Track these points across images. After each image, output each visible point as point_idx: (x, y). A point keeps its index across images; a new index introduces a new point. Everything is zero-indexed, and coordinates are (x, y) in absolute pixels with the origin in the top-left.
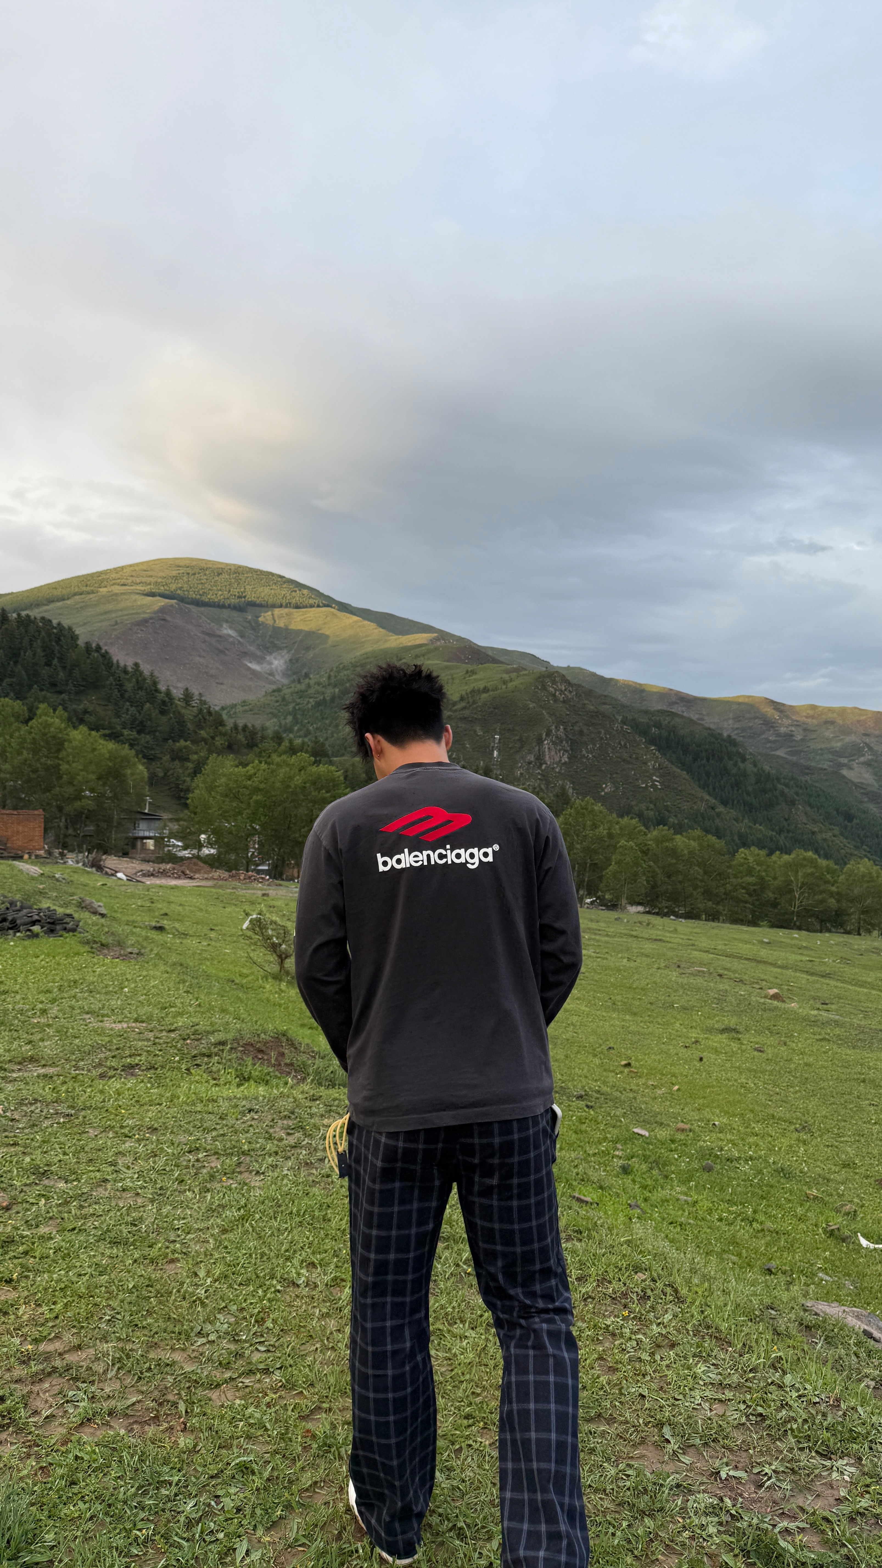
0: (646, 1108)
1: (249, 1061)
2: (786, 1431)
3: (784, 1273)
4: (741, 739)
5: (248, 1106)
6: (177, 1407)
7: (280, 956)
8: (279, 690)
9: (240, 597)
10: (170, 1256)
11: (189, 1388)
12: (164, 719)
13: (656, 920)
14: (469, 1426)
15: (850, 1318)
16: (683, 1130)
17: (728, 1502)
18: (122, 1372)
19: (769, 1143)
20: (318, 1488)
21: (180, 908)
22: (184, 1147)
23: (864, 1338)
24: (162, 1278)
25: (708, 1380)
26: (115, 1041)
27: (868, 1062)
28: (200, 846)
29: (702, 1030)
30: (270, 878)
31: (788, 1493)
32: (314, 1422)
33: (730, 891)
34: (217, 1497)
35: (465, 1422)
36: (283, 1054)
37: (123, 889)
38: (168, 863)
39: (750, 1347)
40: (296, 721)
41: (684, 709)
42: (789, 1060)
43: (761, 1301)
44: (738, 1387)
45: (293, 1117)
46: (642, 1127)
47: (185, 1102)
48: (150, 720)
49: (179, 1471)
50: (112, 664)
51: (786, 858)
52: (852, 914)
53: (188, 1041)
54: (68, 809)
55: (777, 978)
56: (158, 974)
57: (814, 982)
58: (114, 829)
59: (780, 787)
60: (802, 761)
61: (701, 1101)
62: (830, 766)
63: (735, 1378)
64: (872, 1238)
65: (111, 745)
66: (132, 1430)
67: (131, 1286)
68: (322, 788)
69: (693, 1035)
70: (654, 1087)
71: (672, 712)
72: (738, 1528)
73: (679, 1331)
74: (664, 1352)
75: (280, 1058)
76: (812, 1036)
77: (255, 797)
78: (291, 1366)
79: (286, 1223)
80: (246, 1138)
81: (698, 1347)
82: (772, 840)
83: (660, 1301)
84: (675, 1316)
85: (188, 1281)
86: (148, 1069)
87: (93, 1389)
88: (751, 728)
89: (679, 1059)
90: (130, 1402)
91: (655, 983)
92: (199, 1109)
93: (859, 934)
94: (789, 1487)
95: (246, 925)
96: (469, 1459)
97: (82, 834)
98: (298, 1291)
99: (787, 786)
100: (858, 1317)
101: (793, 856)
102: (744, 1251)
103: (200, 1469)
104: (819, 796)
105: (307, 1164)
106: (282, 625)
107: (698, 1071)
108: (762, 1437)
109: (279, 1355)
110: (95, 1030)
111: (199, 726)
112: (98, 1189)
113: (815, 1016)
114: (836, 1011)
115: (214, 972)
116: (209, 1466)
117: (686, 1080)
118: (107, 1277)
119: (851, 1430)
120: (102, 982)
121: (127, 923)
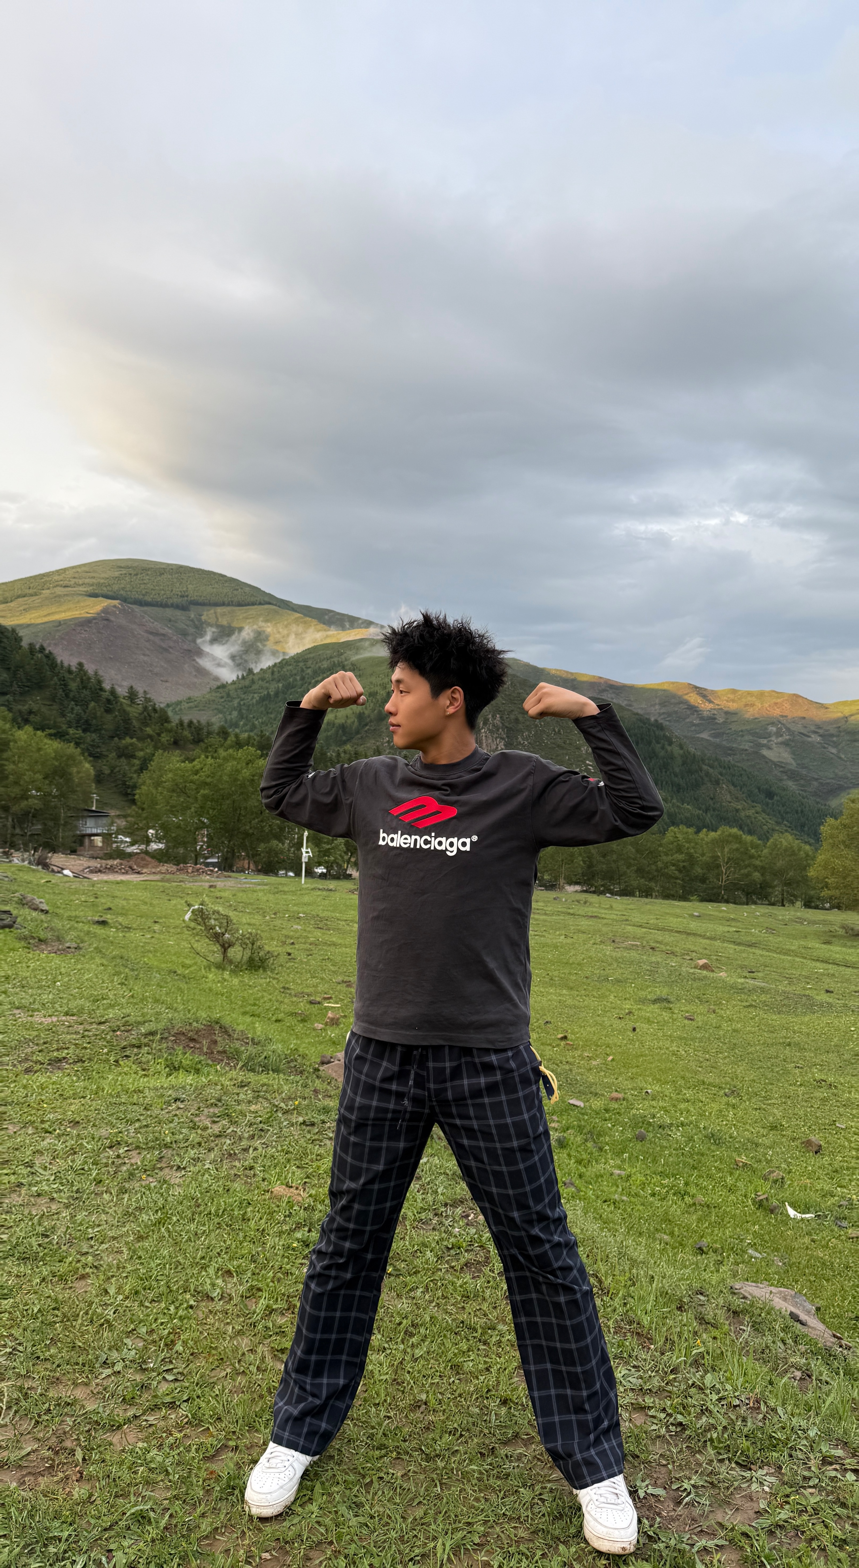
0: (581, 1079)
1: (179, 1049)
2: (705, 1441)
3: (714, 1251)
4: (668, 723)
5: (175, 1095)
6: (74, 1455)
7: (223, 946)
8: (223, 686)
9: (182, 596)
10: (81, 1271)
11: (88, 1431)
12: (109, 717)
13: (593, 898)
14: (381, 1457)
15: (777, 1300)
16: (617, 1099)
18: (19, 1416)
19: (701, 1108)
20: (218, 1534)
21: (124, 903)
22: (105, 1141)
23: (790, 1322)
24: (70, 1298)
25: (628, 1385)
26: (43, 1036)
27: (794, 1027)
28: (148, 841)
29: (635, 1001)
30: (219, 870)
31: (707, 1509)
32: (220, 1463)
33: (661, 869)
34: (110, 1551)
36: (215, 1042)
37: (67, 885)
38: (114, 859)
39: (673, 1342)
40: (241, 716)
42: (718, 1027)
43: (689, 1286)
44: (661, 1390)
45: (220, 1104)
46: (577, 1098)
47: (110, 1094)
48: (95, 718)
49: (71, 1524)
50: (56, 665)
51: (712, 834)
52: (776, 886)
53: (118, 1033)
54: (15, 809)
55: (706, 949)
56: (93, 966)
57: (741, 952)
58: (61, 827)
59: (705, 767)
60: (724, 743)
61: (634, 1070)
62: (751, 747)
63: (656, 1382)
64: (800, 1207)
65: (56, 745)
66: (24, 1483)
67: (36, 1310)
69: (627, 1006)
70: (590, 1058)
75: (213, 1046)
76: (739, 1003)
77: (202, 791)
78: (198, 1397)
79: (204, 1225)
80: (169, 1129)
81: (619, 1346)
82: (699, 819)
85: (97, 1300)
86: (75, 1062)
88: (676, 712)
89: (613, 1031)
90: (24, 1453)
91: (590, 957)
92: (123, 1101)
93: (783, 905)
94: (708, 1502)
95: (187, 917)
96: (380, 1493)
97: (29, 833)
98: (211, 1305)
99: (712, 767)
100: (785, 1298)
101: (719, 833)
102: (676, 1228)
103: (93, 1521)
104: (741, 775)
105: (230, 1155)
106: (225, 622)
107: (631, 1041)
108: (681, 1451)
109: (187, 1384)
110: (23, 1025)
111: (145, 722)
112: (12, 1195)
113: (742, 984)
114: (763, 978)
115: (155, 963)
116: (103, 1517)
117: (620, 1050)
118: (12, 1300)
119: (771, 1437)
120: (35, 977)
121: (70, 919)
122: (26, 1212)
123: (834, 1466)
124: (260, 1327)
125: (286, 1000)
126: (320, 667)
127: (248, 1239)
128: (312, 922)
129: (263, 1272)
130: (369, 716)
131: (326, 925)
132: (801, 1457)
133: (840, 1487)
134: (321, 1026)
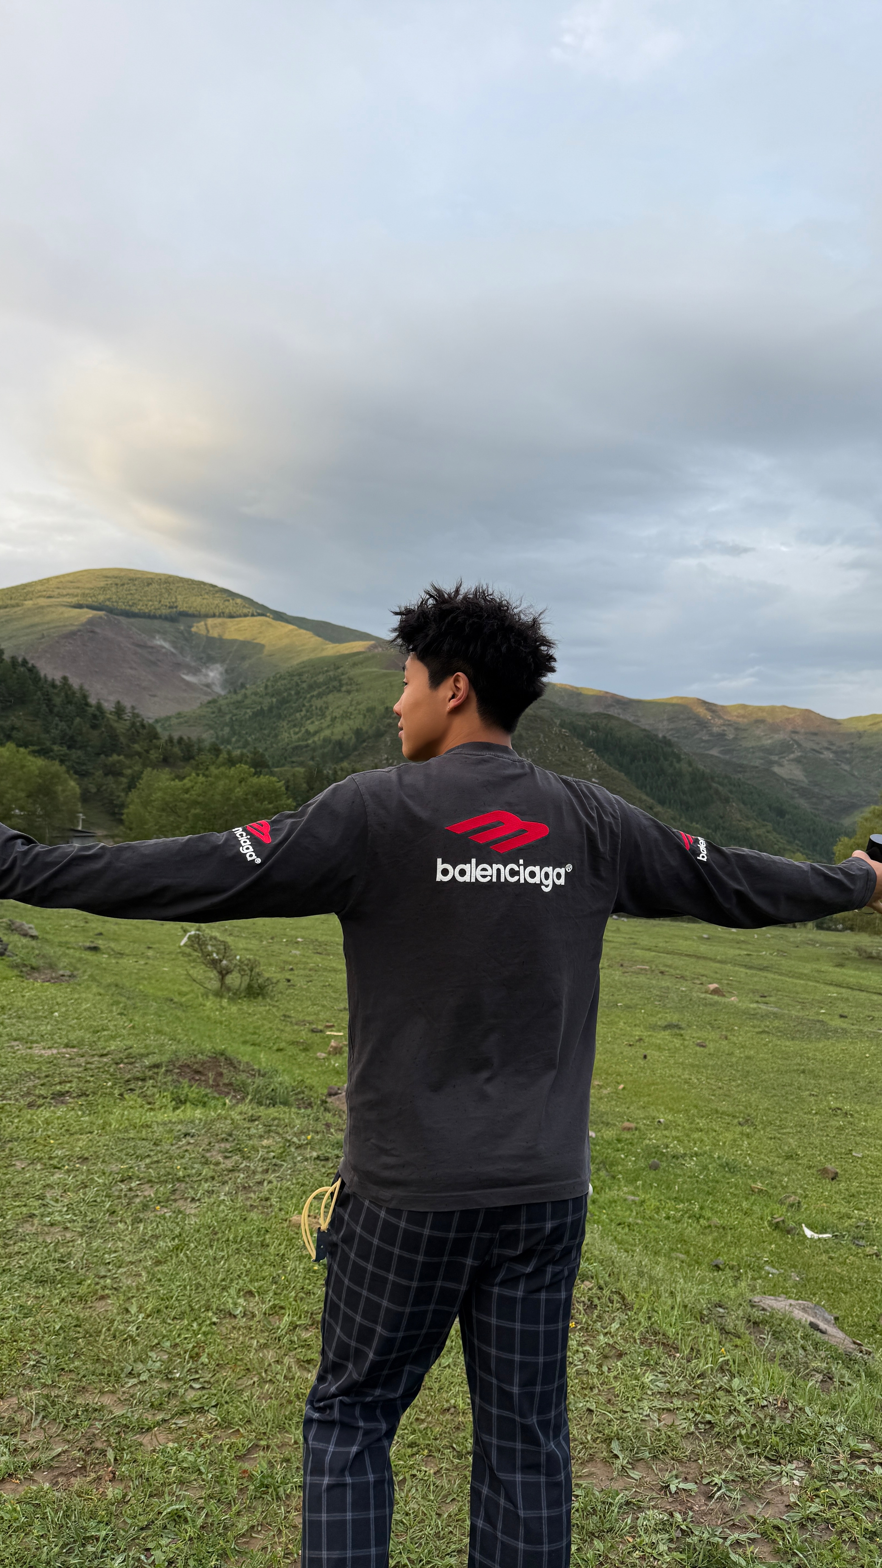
1: (185, 1082)
2: (735, 1437)
3: (732, 1268)
4: (676, 739)
5: (184, 1130)
6: (105, 1455)
7: (220, 973)
8: (214, 701)
9: (171, 607)
10: (100, 1293)
11: (118, 1433)
12: (96, 733)
14: (413, 1455)
15: (796, 1312)
16: (629, 1129)
17: (678, 1517)
18: (47, 1421)
19: (714, 1138)
20: (255, 1532)
22: (116, 1176)
23: (811, 1331)
24: (91, 1316)
25: (656, 1389)
26: (44, 1069)
27: (807, 1053)
29: (645, 1028)
31: (738, 1503)
32: (252, 1462)
34: (148, 1550)
35: (409, 1450)
36: (221, 1074)
39: (698, 1351)
40: (234, 732)
41: (620, 711)
42: (731, 1054)
43: (709, 1300)
44: (687, 1393)
45: (231, 1139)
47: (118, 1130)
48: (81, 734)
49: (107, 1524)
50: (40, 679)
53: (122, 1065)
55: (716, 973)
56: (90, 996)
57: (752, 975)
59: (714, 785)
60: (734, 760)
61: (646, 1099)
62: (761, 764)
63: (683, 1386)
64: (816, 1228)
65: (40, 762)
66: (57, 1483)
67: (57, 1327)
68: (264, 799)
69: (637, 1032)
70: (600, 1087)
71: (609, 715)
72: (689, 1544)
73: (626, 1340)
74: (611, 1363)
75: (219, 1078)
76: (752, 1029)
77: (193, 811)
78: (227, 1403)
79: (223, 1250)
80: (181, 1164)
81: (645, 1355)
83: (607, 1309)
84: (622, 1324)
85: (118, 1318)
86: (79, 1096)
87: (15, 1441)
88: (685, 728)
89: (623, 1058)
90: (54, 1453)
92: (132, 1136)
94: (739, 1497)
95: (185, 940)
96: (414, 1490)
98: (234, 1322)
99: (721, 784)
100: (804, 1310)
102: (692, 1249)
103: (129, 1521)
104: (752, 793)
105: (245, 1188)
106: (216, 635)
107: (642, 1069)
108: (711, 1445)
109: (215, 1392)
110: (23, 1058)
111: (133, 739)
112: (25, 1225)
113: (754, 1009)
114: (775, 1003)
115: (151, 991)
116: (138, 1517)
117: (631, 1079)
118: (32, 1319)
119: (799, 1433)
120: (31, 1007)
121: (60, 944)
122: (40, 1240)
123: (862, 1460)
124: (285, 1340)
125: (288, 1029)
126: (315, 682)
127: (268, 1263)
128: (311, 947)
129: (285, 1292)
130: (367, 732)
131: (326, 950)
132: (830, 1451)
133: (869, 1481)
134: (324, 1055)
